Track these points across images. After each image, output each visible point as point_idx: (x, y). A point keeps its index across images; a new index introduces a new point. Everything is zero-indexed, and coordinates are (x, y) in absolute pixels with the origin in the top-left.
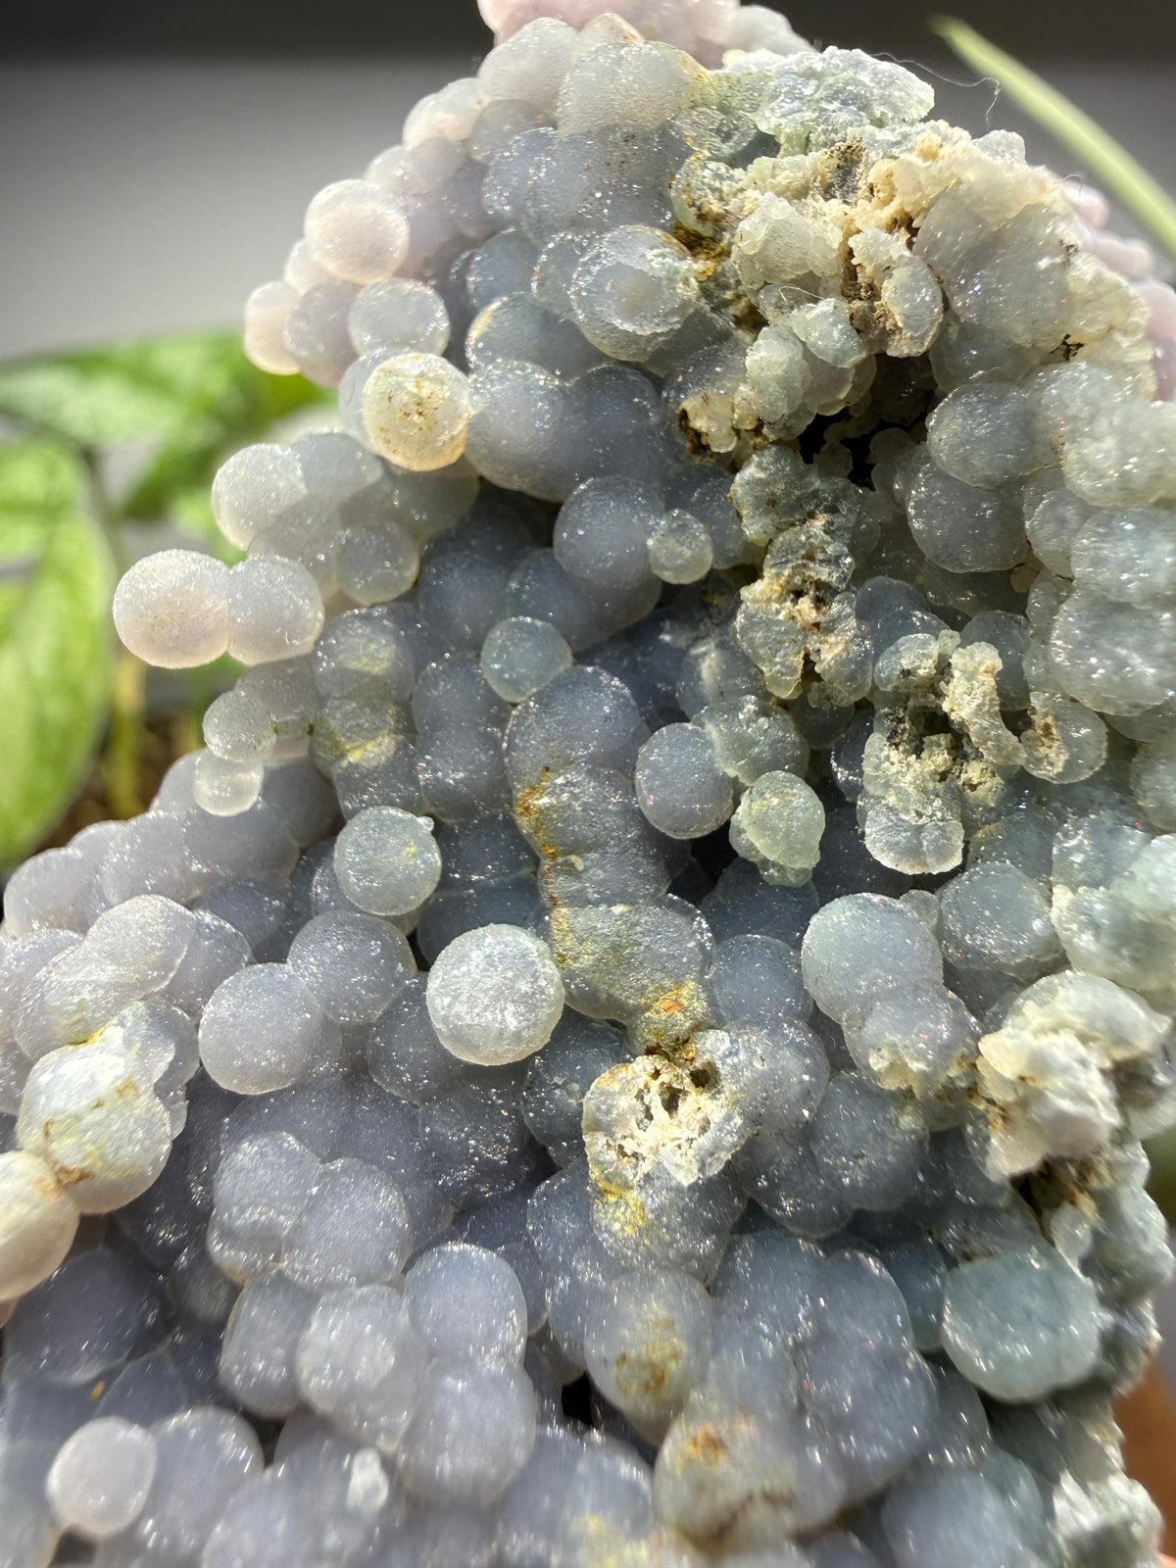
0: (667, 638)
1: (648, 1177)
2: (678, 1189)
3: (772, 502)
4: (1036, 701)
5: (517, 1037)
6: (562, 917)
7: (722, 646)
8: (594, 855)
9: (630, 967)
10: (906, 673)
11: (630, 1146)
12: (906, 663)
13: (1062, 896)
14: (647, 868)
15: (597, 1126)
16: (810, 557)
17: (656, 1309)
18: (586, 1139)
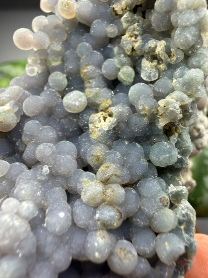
0: (109, 47)
1: (99, 130)
2: (104, 131)
3: (128, 21)
4: (172, 50)
5: (78, 107)
6: (87, 90)
7: (119, 47)
8: (94, 80)
9: (99, 97)
10: (150, 47)
11: (97, 126)
12: (149, 45)
13: (174, 81)
14: (103, 82)
15: (91, 123)
16: (134, 30)
17: (99, 148)
18: (89, 125)
